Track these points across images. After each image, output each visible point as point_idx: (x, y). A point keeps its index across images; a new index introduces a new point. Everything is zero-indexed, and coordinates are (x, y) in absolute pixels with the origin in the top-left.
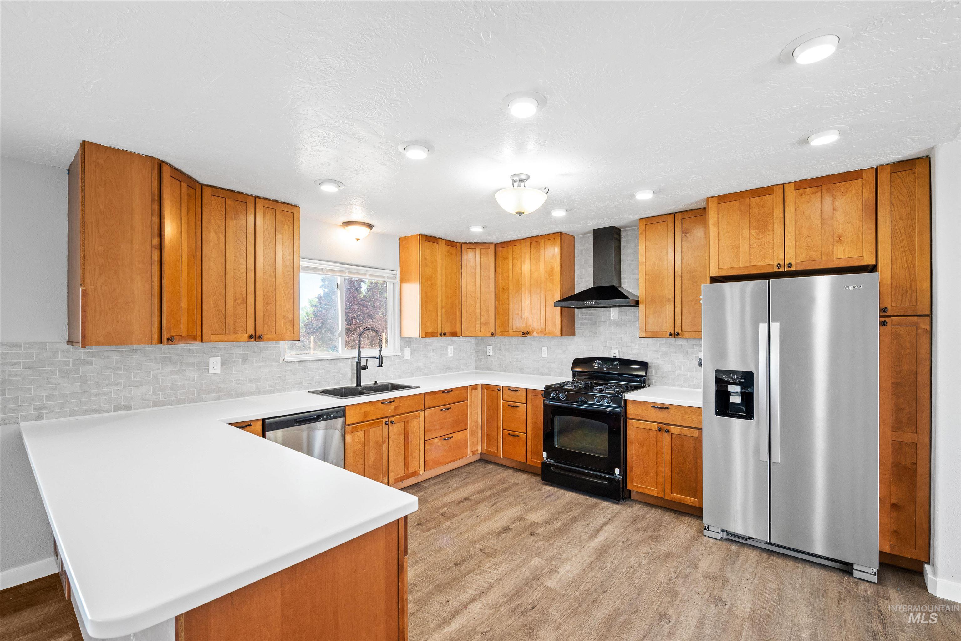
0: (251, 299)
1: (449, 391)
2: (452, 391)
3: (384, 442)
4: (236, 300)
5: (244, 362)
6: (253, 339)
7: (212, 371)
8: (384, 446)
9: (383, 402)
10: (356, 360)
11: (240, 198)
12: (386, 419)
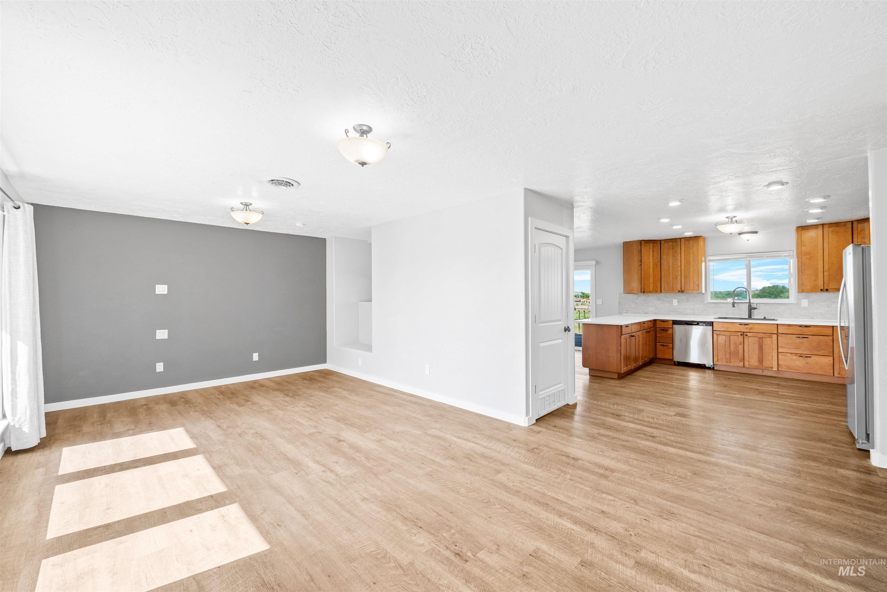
0: (679, 277)
1: (806, 326)
2: (810, 327)
3: (740, 344)
4: (673, 278)
5: (687, 302)
6: (680, 292)
7: (674, 304)
8: (741, 347)
9: (741, 324)
10: (748, 304)
11: (674, 240)
12: (742, 333)
